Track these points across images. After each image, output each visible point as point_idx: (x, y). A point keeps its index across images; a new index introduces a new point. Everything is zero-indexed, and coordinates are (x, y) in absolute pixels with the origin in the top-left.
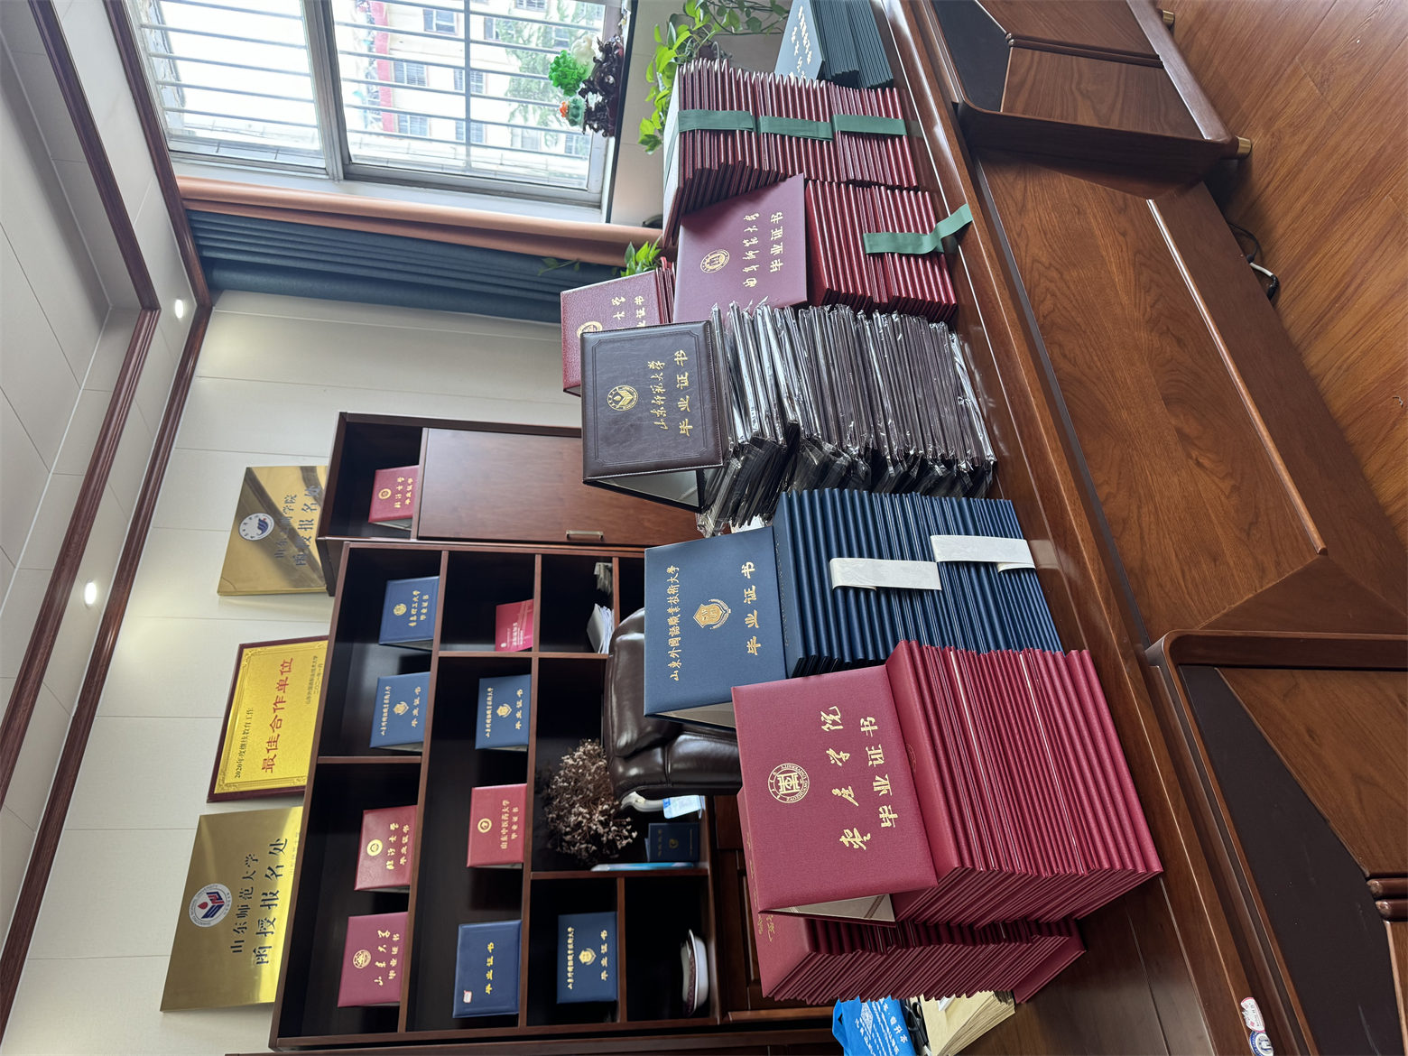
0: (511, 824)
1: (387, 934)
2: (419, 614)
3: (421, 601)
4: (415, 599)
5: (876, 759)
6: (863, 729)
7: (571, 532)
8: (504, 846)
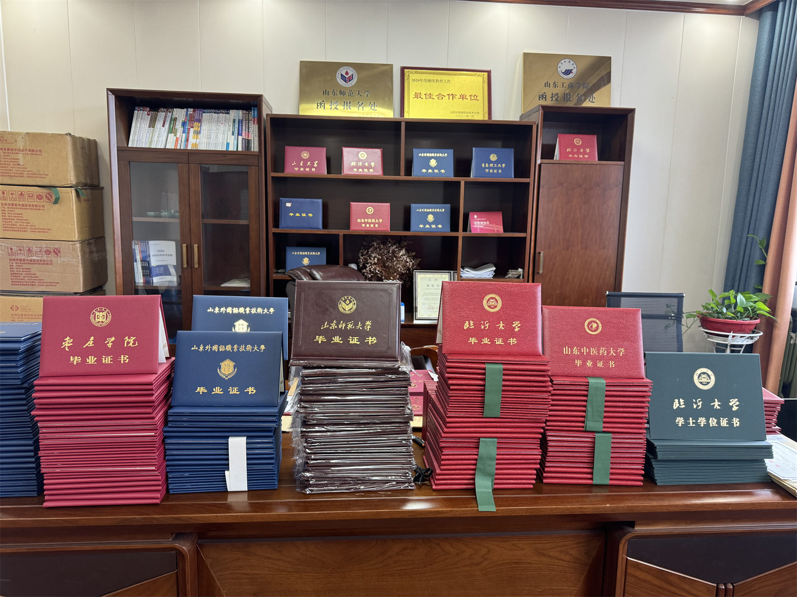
0: (370, 224)
1: (316, 165)
2: (489, 168)
3: (498, 169)
4: (499, 165)
5: (105, 360)
6: (122, 356)
7: (542, 255)
8: (359, 221)
